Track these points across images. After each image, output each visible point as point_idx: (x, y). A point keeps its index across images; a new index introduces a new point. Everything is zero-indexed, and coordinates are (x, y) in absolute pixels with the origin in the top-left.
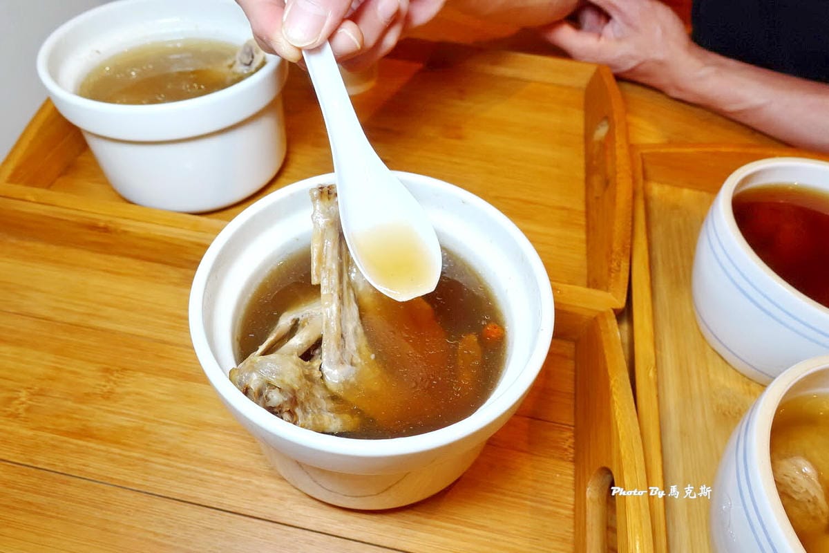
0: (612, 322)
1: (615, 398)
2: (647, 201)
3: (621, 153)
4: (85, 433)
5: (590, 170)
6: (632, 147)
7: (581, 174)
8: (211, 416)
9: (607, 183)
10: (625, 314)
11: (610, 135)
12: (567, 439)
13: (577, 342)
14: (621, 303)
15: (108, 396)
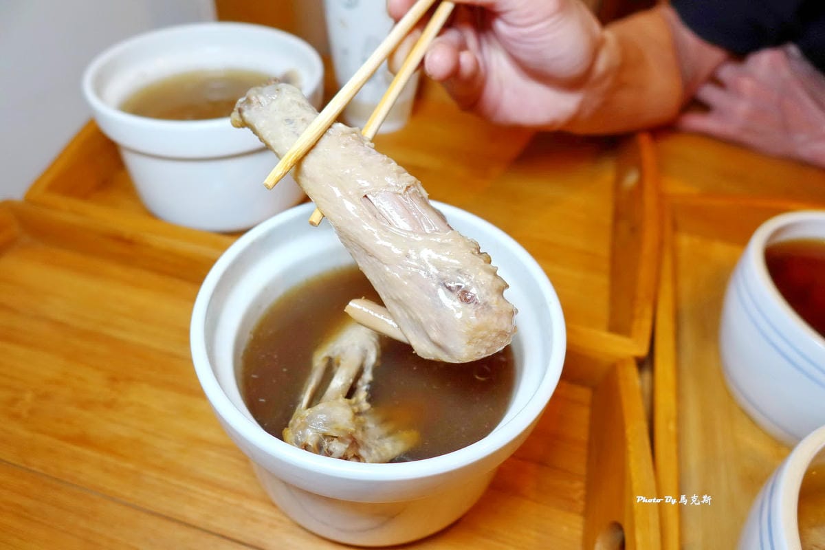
0: (632, 370)
1: (631, 448)
2: (675, 251)
3: (650, 200)
4: (83, 440)
5: (618, 216)
6: (661, 196)
7: (607, 220)
8: (209, 434)
9: (636, 230)
10: (646, 363)
11: (640, 184)
12: (578, 488)
13: (595, 389)
14: (642, 351)
15: (110, 405)
